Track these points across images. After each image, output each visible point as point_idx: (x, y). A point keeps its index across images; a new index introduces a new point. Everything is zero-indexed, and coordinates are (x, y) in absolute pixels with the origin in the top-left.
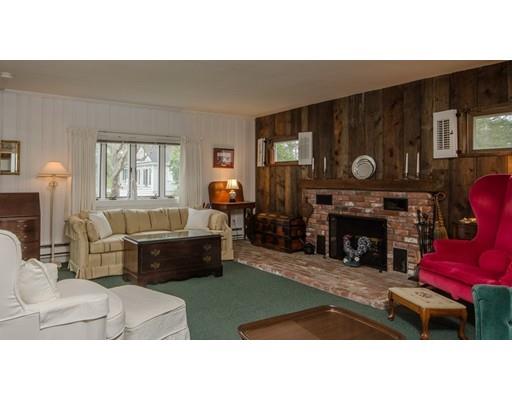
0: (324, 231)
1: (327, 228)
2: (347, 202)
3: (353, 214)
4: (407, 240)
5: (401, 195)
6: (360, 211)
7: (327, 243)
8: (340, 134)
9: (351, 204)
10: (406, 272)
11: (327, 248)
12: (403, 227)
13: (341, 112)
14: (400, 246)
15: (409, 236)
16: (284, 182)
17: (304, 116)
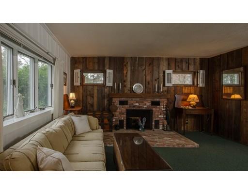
0: (123, 117)
1: (125, 116)
2: (136, 104)
3: (138, 108)
4: (160, 116)
5: (158, 100)
6: (141, 107)
7: (125, 123)
8: (127, 73)
9: (137, 104)
10: (159, 128)
11: (125, 125)
12: (158, 112)
13: (127, 63)
14: (157, 119)
15: (160, 115)
16: (93, 94)
17: (107, 61)
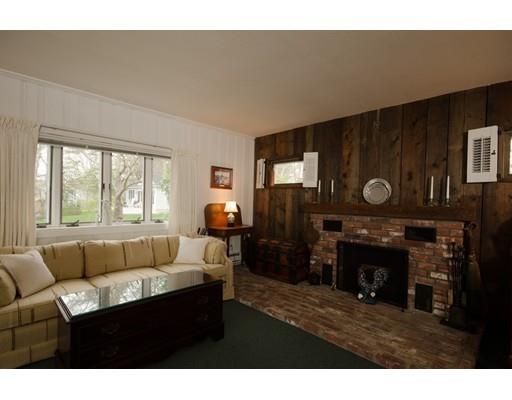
0: (331, 259)
1: (335, 256)
2: (361, 230)
3: (367, 243)
4: (433, 275)
5: (427, 223)
6: (375, 240)
7: (334, 273)
8: (350, 155)
9: (365, 232)
10: (431, 311)
11: (334, 279)
12: (429, 260)
13: (351, 131)
14: (424, 281)
15: (437, 271)
16: (285, 204)
17: (309, 136)
